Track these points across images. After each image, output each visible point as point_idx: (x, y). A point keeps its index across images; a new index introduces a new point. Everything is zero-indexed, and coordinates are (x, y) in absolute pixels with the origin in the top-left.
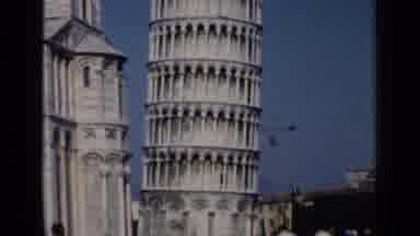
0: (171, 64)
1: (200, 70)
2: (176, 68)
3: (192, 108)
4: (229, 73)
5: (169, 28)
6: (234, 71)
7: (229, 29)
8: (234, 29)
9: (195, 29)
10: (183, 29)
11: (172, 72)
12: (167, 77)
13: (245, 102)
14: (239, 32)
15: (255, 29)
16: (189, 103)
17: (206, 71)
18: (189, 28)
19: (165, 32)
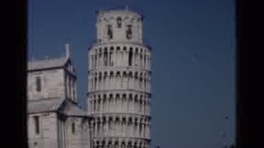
0: (101, 116)
1: (117, 119)
2: (104, 119)
3: (114, 140)
4: (133, 121)
5: (99, 96)
6: (136, 120)
7: (133, 96)
8: (136, 96)
9: (114, 96)
10: (108, 96)
11: (102, 121)
12: (99, 123)
13: (142, 136)
14: (139, 98)
15: (147, 96)
16: (112, 138)
17: (121, 120)
18: (111, 96)
19: (97, 98)
